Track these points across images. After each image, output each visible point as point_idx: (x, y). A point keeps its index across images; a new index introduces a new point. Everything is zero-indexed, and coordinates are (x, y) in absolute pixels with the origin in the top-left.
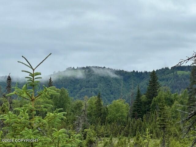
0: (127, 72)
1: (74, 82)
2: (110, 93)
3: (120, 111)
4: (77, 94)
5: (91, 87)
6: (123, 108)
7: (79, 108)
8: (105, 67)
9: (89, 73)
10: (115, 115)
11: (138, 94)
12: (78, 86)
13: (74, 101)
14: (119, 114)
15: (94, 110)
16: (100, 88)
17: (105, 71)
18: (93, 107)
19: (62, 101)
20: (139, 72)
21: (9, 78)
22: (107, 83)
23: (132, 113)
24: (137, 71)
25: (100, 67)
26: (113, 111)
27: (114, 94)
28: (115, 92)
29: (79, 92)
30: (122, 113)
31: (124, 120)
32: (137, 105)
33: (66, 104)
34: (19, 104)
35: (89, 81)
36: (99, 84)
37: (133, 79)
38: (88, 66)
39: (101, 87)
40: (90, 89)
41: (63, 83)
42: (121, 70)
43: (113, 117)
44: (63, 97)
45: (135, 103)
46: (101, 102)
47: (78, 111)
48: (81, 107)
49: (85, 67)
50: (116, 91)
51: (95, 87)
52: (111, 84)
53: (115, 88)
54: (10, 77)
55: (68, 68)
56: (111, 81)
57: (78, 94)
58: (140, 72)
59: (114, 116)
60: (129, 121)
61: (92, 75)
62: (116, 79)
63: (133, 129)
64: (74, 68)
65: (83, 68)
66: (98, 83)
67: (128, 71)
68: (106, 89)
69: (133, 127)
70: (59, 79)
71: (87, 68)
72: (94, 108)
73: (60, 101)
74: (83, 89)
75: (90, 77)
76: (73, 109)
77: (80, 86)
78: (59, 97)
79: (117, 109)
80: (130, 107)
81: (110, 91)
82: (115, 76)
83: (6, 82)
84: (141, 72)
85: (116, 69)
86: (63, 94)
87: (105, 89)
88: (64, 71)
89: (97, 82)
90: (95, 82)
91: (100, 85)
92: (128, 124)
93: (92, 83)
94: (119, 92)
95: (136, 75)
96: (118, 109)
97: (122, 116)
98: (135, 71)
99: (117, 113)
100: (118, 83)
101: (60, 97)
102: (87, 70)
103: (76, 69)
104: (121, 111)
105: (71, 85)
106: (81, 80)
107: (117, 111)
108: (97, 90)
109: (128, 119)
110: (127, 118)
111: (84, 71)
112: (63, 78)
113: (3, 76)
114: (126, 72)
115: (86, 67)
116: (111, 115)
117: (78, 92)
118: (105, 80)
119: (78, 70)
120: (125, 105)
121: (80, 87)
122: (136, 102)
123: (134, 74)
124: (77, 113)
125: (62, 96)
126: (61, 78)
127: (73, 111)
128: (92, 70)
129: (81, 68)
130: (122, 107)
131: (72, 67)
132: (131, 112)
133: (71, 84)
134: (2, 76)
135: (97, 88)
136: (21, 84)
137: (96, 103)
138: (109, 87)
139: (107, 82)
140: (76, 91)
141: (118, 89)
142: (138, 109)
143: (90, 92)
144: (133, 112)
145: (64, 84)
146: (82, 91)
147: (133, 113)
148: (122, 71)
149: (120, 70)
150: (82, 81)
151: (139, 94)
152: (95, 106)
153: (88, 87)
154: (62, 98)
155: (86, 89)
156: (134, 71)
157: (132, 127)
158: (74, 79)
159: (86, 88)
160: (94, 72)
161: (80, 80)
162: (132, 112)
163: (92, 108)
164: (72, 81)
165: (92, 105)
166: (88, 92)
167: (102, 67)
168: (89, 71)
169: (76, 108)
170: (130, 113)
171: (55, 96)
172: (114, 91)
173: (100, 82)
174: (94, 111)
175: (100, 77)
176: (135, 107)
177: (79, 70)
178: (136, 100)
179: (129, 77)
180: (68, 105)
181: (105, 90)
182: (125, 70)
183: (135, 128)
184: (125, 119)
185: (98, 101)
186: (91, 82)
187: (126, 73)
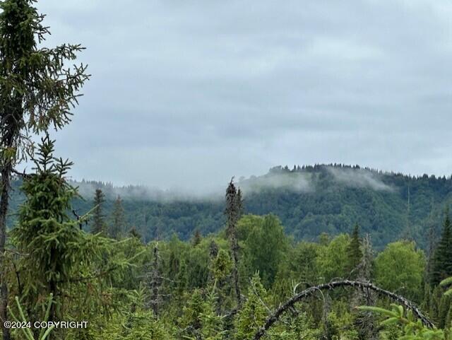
0: (410, 178)
1: (287, 201)
2: (371, 225)
3: (404, 267)
4: (294, 228)
5: (328, 213)
6: (413, 262)
7: (309, 261)
8: (358, 167)
9: (322, 181)
10: (393, 277)
11: (445, 230)
12: (297, 210)
13: (295, 245)
14: (404, 275)
15: (346, 267)
16: (347, 215)
17: (360, 175)
18: (343, 258)
19: (267, 244)
20: (437, 177)
21: (231, 189)
22: (363, 205)
23: (432, 273)
24: (433, 176)
25: (347, 166)
26: (389, 268)
27: (379, 228)
28: (381, 224)
29: (299, 224)
30: (410, 272)
31: (416, 289)
32: (444, 254)
33: (278, 251)
34: (169, 250)
35: (322, 199)
36: (346, 206)
37: (424, 194)
38: (320, 164)
39: (349, 212)
40: (324, 216)
41: (261, 203)
42: (396, 172)
43: (390, 281)
44: (270, 235)
45: (440, 250)
46: (360, 247)
47: (306, 268)
48: (312, 258)
49: (313, 166)
50: (384, 222)
51: (335, 212)
52: (373, 205)
53: (382, 215)
54: (235, 186)
55: (274, 168)
56: (374, 200)
57: (298, 229)
58: (440, 178)
59: (392, 280)
60: (426, 292)
61: (328, 185)
62: (384, 195)
63: (437, 312)
64: (286, 168)
65: (309, 169)
66: (342, 204)
67: (412, 177)
68: (360, 216)
69: (437, 306)
70: (254, 194)
71: (318, 168)
72: (343, 261)
73: (263, 246)
74: (307, 216)
75: (324, 188)
76: (294, 264)
77: (301, 209)
78: (260, 237)
79: (398, 264)
80: (428, 258)
81: (371, 221)
82: (382, 186)
83: (225, 199)
84: (442, 177)
85: (384, 172)
86: (270, 228)
87: (358, 217)
88: (266, 176)
89: (339, 201)
90: (334, 202)
91: (347, 208)
92: (426, 299)
93: (330, 204)
94: (390, 224)
95: (431, 184)
96: (400, 263)
97: (409, 279)
98: (429, 176)
99: (398, 274)
100: (388, 203)
101: (264, 235)
102: (318, 174)
103: (293, 171)
104: (409, 268)
105: (280, 209)
106: (304, 196)
107: (399, 268)
108: (341, 218)
109: (423, 287)
110: (423, 284)
111: (310, 175)
112: (263, 190)
113: (124, 187)
114: (407, 179)
115: (315, 166)
116: (383, 278)
117: (296, 224)
118: (359, 196)
119: (296, 173)
120: (416, 255)
121: (301, 212)
122: (440, 248)
123: (426, 182)
124: (304, 272)
125: (267, 234)
126: (258, 191)
127: (295, 269)
128: (330, 174)
129: (303, 167)
130: (409, 258)
131: (284, 166)
132: (429, 271)
133: (280, 206)
134: (122, 186)
135: (340, 215)
136: (164, 206)
137: (348, 250)
138: (369, 211)
139: (364, 202)
140: (292, 220)
141: (390, 216)
142: (446, 263)
143: (324, 223)
144: (435, 270)
145: (263, 205)
146: (305, 221)
147: (435, 274)
148: (399, 175)
149: (392, 172)
150: (307, 199)
151: (448, 229)
152: (345, 256)
153: (320, 213)
154: (269, 237)
155: (316, 216)
156: (425, 176)
157: (435, 307)
158: (287, 194)
159: (315, 213)
160: (333, 177)
161: (301, 197)
162: (431, 270)
163: (338, 262)
164: (284, 199)
165: (340, 253)
166: (319, 223)
167: (352, 166)
168: (322, 176)
169: (303, 261)
170: (427, 273)
171: (252, 233)
172: (381, 221)
173: (346, 202)
174: (343, 268)
175: (348, 189)
176: (439, 259)
177: (299, 173)
178: (441, 243)
179: (415, 189)
180: (283, 253)
181: (360, 219)
182: (404, 174)
183: (443, 309)
184: (417, 287)
185: (353, 244)
186: (327, 201)
187: (407, 181)
